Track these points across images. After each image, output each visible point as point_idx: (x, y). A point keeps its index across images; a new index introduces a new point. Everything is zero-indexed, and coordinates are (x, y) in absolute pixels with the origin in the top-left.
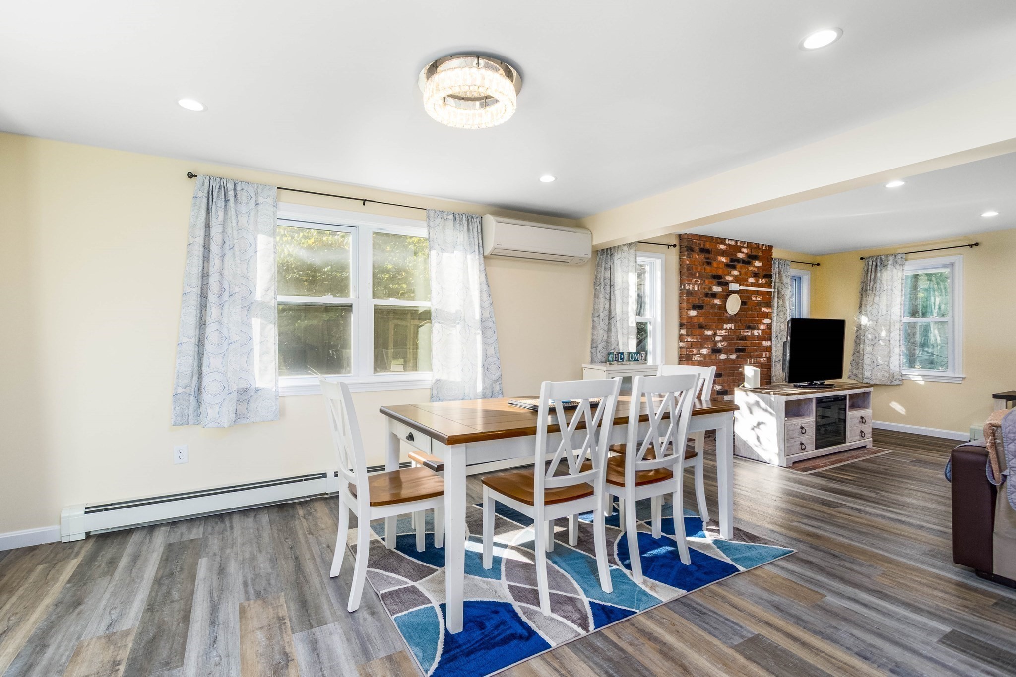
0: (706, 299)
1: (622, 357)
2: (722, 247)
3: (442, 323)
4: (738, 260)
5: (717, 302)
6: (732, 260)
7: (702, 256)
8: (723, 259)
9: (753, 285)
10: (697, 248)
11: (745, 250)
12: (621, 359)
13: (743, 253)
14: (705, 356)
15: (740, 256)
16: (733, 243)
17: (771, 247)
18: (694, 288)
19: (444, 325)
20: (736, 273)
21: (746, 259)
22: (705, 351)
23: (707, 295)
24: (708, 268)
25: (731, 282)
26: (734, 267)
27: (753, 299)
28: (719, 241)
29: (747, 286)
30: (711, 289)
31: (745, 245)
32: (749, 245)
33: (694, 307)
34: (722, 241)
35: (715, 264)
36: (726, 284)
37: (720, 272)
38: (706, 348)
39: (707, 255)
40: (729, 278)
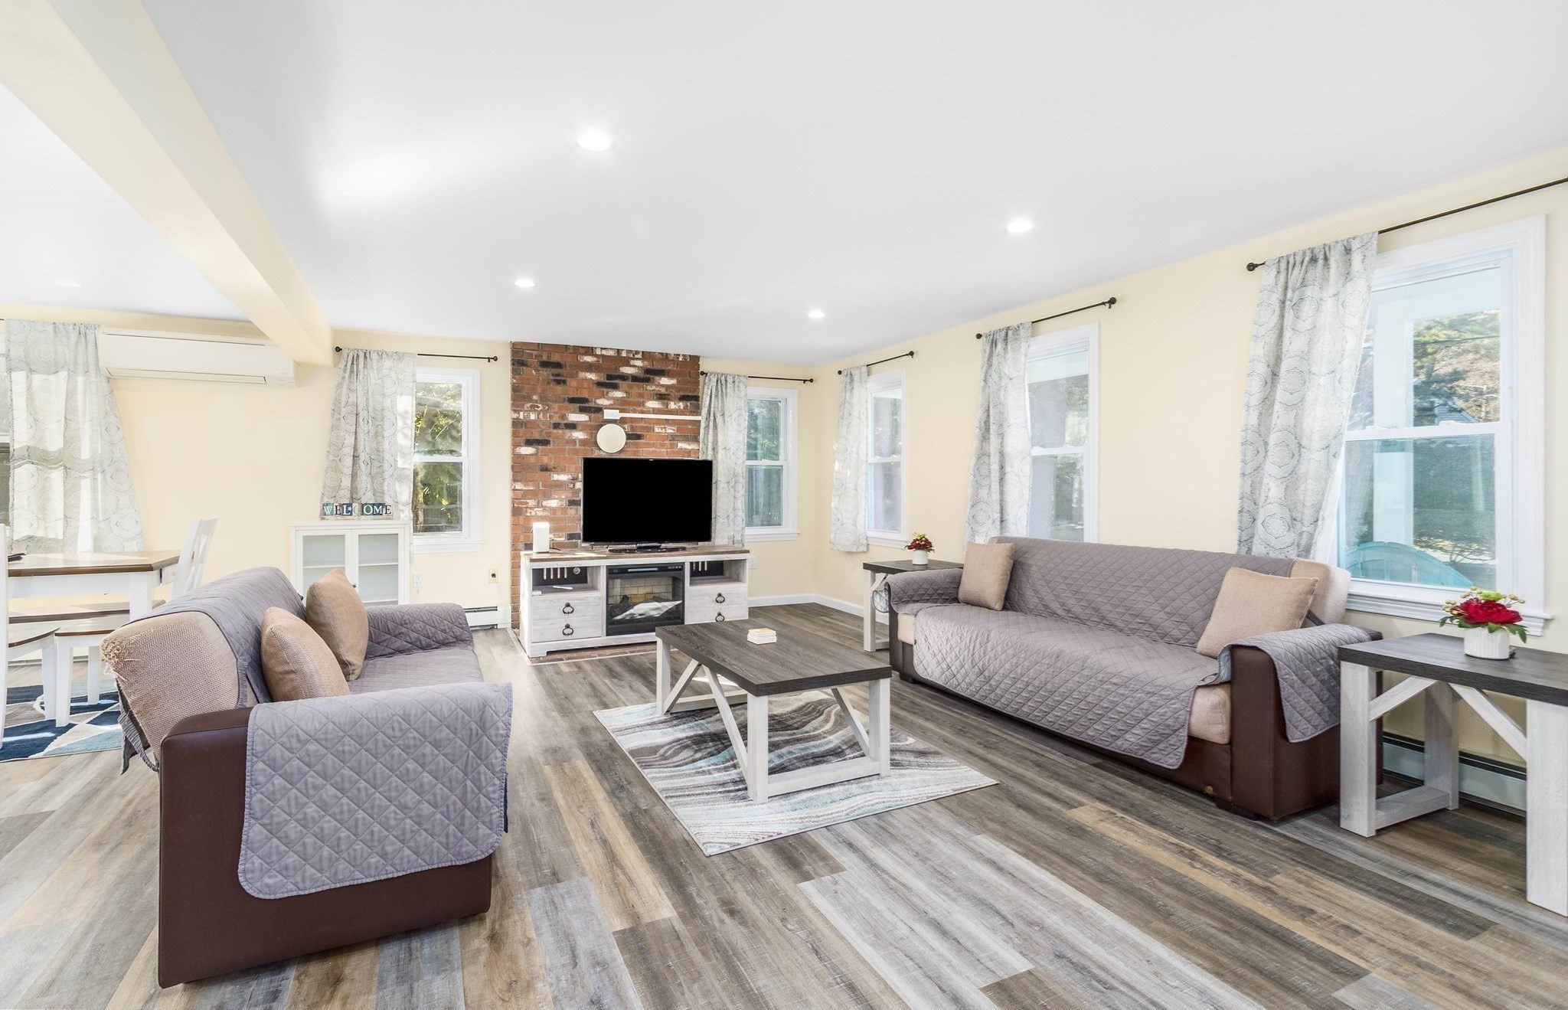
0: (555, 431)
1: (350, 509)
2: (589, 359)
3: (37, 464)
4: (624, 377)
5: (578, 435)
6: (609, 377)
7: (546, 373)
8: (592, 376)
9: (655, 411)
10: (534, 362)
11: (639, 363)
12: (348, 512)
13: (634, 366)
14: (553, 510)
15: (627, 370)
16: (612, 353)
17: (695, 359)
18: (529, 416)
19: (39, 467)
20: (618, 394)
21: (642, 375)
22: (553, 503)
23: (556, 426)
24: (559, 388)
25: (608, 408)
26: (615, 387)
27: (657, 430)
28: (582, 351)
29: (643, 412)
30: (563, 417)
31: (640, 356)
32: (646, 355)
33: (529, 443)
34: (589, 351)
35: (572, 383)
36: (599, 410)
37: (585, 394)
38: (555, 499)
39: (556, 371)
40: (601, 402)
